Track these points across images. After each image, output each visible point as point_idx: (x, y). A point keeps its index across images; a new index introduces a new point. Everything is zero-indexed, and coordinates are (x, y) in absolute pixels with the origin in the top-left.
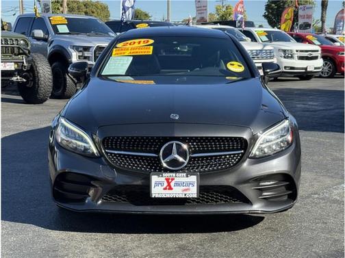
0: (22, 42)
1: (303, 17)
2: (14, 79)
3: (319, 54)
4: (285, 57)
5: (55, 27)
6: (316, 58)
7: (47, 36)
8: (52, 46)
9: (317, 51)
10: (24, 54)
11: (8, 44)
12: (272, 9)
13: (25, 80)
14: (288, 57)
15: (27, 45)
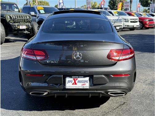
0: (28, 17)
1: (126, 6)
2: (25, 32)
3: (138, 20)
4: (125, 22)
5: (39, 11)
6: (137, 22)
7: (36, 15)
8: (38, 19)
9: (137, 19)
10: (29, 22)
11: (23, 18)
12: (111, 3)
13: (29, 33)
14: (126, 22)
15: (30, 18)
